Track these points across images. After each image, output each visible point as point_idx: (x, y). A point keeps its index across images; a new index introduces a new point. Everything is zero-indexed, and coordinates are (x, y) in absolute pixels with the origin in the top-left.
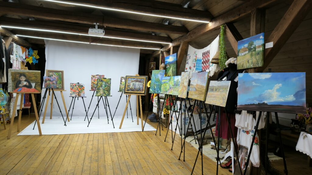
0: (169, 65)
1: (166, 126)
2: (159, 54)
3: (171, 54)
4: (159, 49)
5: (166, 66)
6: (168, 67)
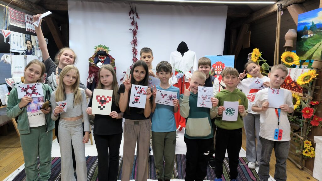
0: (314, 33)
1: (302, 166)
2: (275, 13)
3: (321, 6)
4: (273, 3)
5: (300, 34)
6: (309, 38)
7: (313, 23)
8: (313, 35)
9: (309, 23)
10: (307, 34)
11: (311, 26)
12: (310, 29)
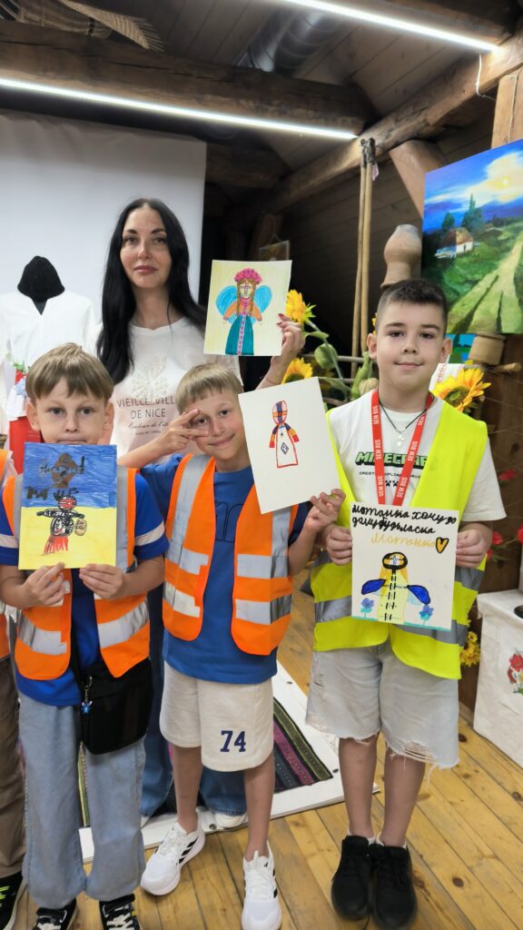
0: (478, 237)
2: (354, 173)
3: (497, 141)
4: (348, 135)
5: (430, 242)
6: (461, 256)
7: (472, 203)
8: (474, 247)
9: (460, 202)
10: (452, 243)
11: (466, 213)
12: (463, 226)
